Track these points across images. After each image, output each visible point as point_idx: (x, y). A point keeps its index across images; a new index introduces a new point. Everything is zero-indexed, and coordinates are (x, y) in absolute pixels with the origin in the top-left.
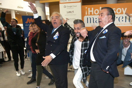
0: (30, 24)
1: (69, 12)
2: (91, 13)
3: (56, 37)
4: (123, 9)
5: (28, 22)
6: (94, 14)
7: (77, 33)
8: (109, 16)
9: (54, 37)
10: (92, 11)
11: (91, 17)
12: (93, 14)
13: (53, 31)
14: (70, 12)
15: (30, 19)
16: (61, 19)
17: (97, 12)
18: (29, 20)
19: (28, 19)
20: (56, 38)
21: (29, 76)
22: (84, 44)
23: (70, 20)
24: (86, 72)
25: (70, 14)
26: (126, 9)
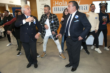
1: (43, 4)
6: (59, 5)
8: (74, 7)
10: (58, 3)
11: (57, 7)
15: (17, 10)
17: (61, 4)
22: (50, 18)
26: (80, 1)
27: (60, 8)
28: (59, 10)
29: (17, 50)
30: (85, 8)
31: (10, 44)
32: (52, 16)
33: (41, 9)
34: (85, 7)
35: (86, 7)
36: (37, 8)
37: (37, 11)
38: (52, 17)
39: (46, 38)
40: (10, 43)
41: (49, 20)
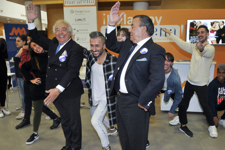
0: (16, 36)
1: (78, 20)
3: (62, 58)
4: (156, 18)
5: (14, 33)
7: (95, 51)
8: (142, 27)
9: (60, 57)
13: (58, 48)
14: (80, 20)
15: (16, 29)
16: (70, 30)
18: (14, 31)
19: (14, 28)
20: (63, 60)
21: (17, 117)
23: (80, 32)
24: (114, 111)
25: (80, 23)
26: (161, 18)
32: (112, 64)
34: (171, 30)
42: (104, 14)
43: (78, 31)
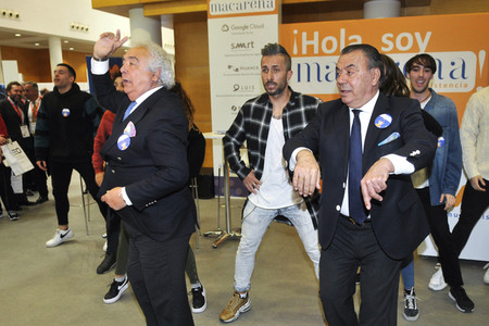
1: (239, 45)
2: (310, 48)
4: (418, 35)
6: (321, 54)
10: (315, 43)
11: (312, 61)
12: (316, 51)
14: (242, 45)
17: (329, 45)
22: (291, 116)
23: (241, 71)
25: (242, 53)
26: (429, 34)
27: (327, 67)
28: (322, 77)
29: (102, 270)
30: (453, 68)
31: (62, 236)
32: (302, 109)
33: (230, 67)
34: (453, 64)
35: (459, 65)
36: (207, 65)
37: (206, 78)
38: (300, 114)
39: (256, 220)
40: (63, 232)
41: (285, 126)
42: (295, 32)
43: (237, 70)
